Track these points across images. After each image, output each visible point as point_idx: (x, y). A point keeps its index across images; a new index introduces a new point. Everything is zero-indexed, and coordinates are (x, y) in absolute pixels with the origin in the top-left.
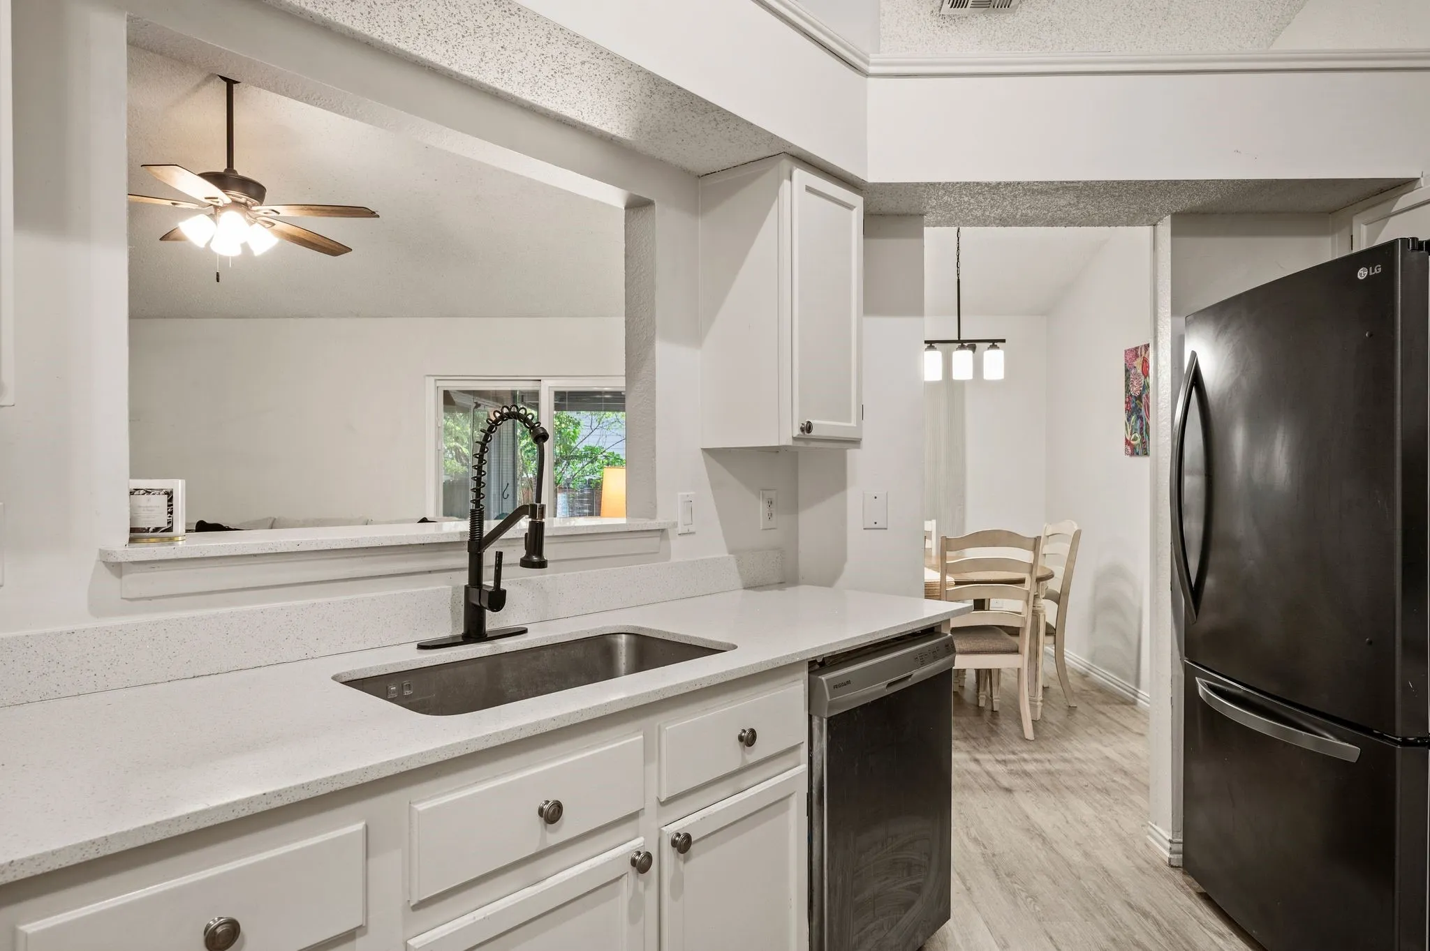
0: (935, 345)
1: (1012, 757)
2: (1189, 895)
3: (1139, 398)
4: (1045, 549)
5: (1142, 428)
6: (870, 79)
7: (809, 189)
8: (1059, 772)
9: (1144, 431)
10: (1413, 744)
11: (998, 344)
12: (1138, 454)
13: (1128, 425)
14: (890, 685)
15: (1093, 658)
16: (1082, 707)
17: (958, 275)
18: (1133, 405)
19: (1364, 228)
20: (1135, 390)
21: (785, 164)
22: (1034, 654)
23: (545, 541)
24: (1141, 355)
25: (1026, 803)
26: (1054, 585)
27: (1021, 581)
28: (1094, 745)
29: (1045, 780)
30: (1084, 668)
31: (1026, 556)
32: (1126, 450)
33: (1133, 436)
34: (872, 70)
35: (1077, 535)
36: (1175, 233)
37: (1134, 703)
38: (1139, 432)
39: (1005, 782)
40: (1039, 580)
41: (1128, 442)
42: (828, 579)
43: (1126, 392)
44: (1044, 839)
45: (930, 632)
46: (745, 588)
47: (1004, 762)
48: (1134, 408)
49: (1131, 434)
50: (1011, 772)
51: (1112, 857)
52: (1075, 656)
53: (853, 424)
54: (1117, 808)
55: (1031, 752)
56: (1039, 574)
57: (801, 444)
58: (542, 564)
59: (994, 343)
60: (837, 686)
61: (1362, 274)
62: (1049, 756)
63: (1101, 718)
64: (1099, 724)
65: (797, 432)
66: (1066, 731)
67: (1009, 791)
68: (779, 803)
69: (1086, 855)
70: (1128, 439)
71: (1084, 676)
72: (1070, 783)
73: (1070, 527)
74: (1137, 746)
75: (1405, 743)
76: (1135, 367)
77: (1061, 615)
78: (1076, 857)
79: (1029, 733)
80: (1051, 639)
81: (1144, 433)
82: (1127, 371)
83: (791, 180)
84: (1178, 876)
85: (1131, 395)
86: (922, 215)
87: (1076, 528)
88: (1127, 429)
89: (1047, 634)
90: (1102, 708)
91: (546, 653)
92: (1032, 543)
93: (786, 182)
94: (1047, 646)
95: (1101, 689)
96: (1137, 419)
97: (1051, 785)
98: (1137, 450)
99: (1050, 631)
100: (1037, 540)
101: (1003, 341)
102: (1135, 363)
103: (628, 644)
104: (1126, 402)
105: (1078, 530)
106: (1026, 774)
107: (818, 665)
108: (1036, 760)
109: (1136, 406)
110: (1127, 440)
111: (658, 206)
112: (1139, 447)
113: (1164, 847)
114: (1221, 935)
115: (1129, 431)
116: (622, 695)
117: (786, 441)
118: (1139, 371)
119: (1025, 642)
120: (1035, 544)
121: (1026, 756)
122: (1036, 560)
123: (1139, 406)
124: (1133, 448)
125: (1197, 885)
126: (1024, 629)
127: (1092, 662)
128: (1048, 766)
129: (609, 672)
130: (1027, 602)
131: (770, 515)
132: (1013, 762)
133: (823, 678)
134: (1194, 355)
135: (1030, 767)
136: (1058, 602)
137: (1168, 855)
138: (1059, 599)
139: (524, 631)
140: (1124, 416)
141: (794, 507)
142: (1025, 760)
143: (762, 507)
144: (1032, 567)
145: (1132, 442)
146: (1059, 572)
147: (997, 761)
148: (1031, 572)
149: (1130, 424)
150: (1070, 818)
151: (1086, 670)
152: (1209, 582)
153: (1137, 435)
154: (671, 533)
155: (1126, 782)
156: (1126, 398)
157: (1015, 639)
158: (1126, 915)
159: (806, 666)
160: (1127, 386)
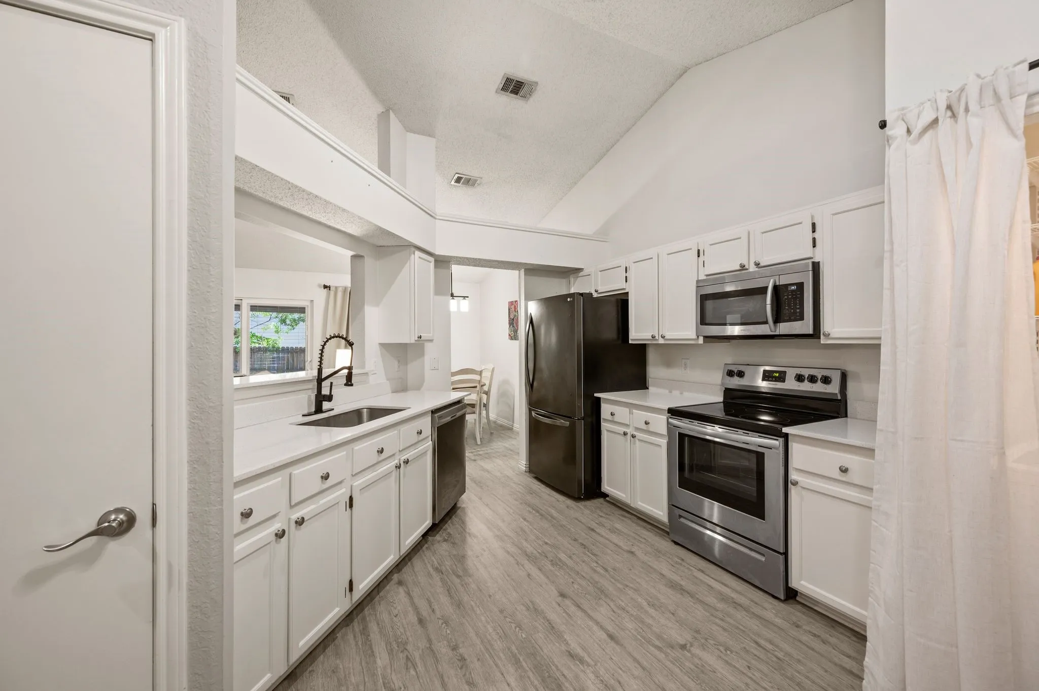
1: (474, 450)
2: (531, 478)
3: (513, 319)
4: (483, 375)
5: (514, 330)
6: (437, 220)
7: (420, 257)
8: (490, 453)
9: (516, 331)
10: (580, 419)
11: (466, 298)
12: (513, 339)
13: (510, 328)
14: (452, 417)
15: (498, 415)
16: (495, 432)
18: (511, 322)
19: (572, 279)
20: (512, 317)
21: (413, 249)
22: (480, 414)
23: (353, 376)
24: (515, 305)
25: (482, 463)
26: (486, 388)
27: (475, 387)
28: (500, 443)
29: (486, 456)
31: (477, 377)
32: (509, 338)
33: (512, 333)
34: (437, 217)
35: (493, 370)
36: (525, 274)
37: (512, 429)
38: (514, 332)
39: (473, 458)
40: (482, 386)
41: (509, 335)
42: (418, 388)
44: (488, 472)
45: (459, 402)
46: (393, 392)
47: (472, 452)
50: (475, 455)
51: (509, 473)
52: (492, 416)
53: (431, 335)
54: (509, 460)
55: (480, 448)
56: (482, 384)
57: (417, 342)
58: (352, 385)
59: (464, 298)
60: (440, 417)
61: (569, 300)
62: (486, 449)
63: (502, 435)
64: (502, 437)
65: (416, 339)
66: (490, 441)
67: (475, 460)
68: (424, 453)
69: (501, 473)
71: (495, 422)
72: (494, 455)
73: (490, 367)
74: (514, 442)
75: (578, 419)
77: (488, 399)
78: (498, 474)
79: (479, 443)
80: (485, 408)
82: (509, 309)
83: (414, 254)
84: (528, 474)
85: (510, 318)
86: (450, 262)
87: (493, 367)
88: (509, 330)
89: (484, 406)
90: (503, 432)
91: (342, 416)
92: (479, 373)
93: (413, 255)
94: (484, 412)
95: (501, 426)
96: (513, 327)
97: (488, 457)
99: (485, 405)
100: (481, 372)
101: (468, 297)
102: (511, 308)
103: (367, 412)
104: (509, 321)
106: (480, 455)
107: (434, 412)
108: (482, 450)
111: (366, 258)
112: (514, 336)
113: (523, 466)
114: (539, 485)
115: (511, 331)
116: (350, 435)
117: (413, 341)
118: (513, 310)
119: (477, 409)
120: (480, 373)
121: (478, 449)
122: (481, 378)
123: (513, 322)
124: (511, 337)
125: (533, 475)
126: (477, 404)
127: (498, 417)
128: (486, 452)
129: (360, 422)
130: (478, 394)
131: (399, 366)
132: (474, 452)
133: (436, 415)
134: (531, 314)
135: (481, 453)
136: (487, 394)
137: (525, 468)
138: (487, 393)
139: (333, 409)
140: (508, 326)
141: (406, 364)
142: (478, 451)
143: (396, 363)
144: (480, 381)
145: (512, 335)
146: (487, 383)
147: (469, 452)
148: (479, 383)
150: (495, 465)
151: (496, 419)
152: (535, 384)
154: (370, 374)
155: (511, 453)
157: (474, 409)
158: (514, 486)
159: (431, 412)
160: (509, 315)
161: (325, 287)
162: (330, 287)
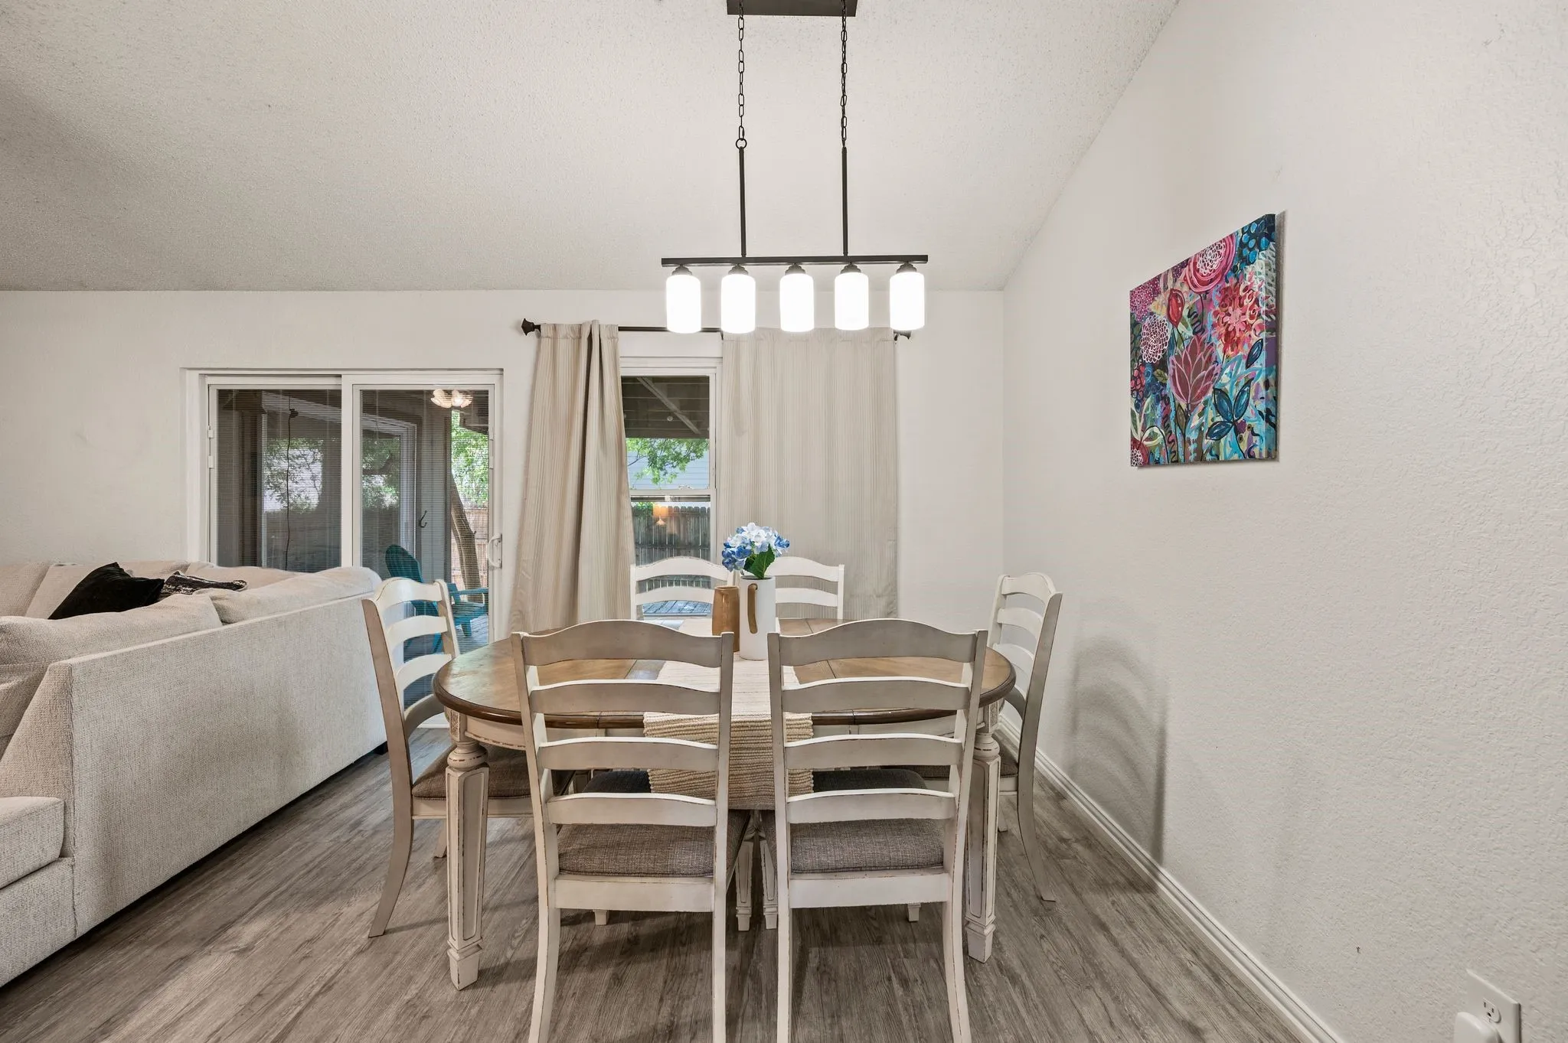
0: (804, 266)
3: (1162, 364)
5: (1166, 418)
9: (1172, 420)
11: (915, 264)
12: (1157, 463)
13: (1137, 415)
15: (1072, 770)
17: (844, 140)
18: (1147, 380)
20: (1152, 353)
24: (1166, 288)
30: (1060, 784)
32: (1133, 457)
33: (1148, 432)
35: (1055, 602)
37: (1153, 888)
38: (1159, 424)
41: (1136, 444)
43: (1133, 361)
48: (1150, 385)
49: (1144, 430)
59: (907, 262)
70: (1138, 438)
76: (1152, 314)
77: (1029, 730)
81: (1172, 425)
82: (1135, 324)
85: (1144, 364)
87: (1053, 592)
88: (1134, 423)
92: (967, 646)
96: (1158, 400)
98: (1157, 455)
100: (978, 639)
101: (924, 258)
102: (1152, 307)
104: (1133, 378)
105: (1056, 595)
109: (1154, 379)
110: (1134, 440)
112: (1160, 451)
115: (1139, 425)
118: (1162, 316)
123: (1160, 379)
124: (1148, 453)
127: (1072, 778)
138: (1028, 709)
140: (1128, 403)
145: (1145, 443)
149: (1141, 413)
151: (1063, 786)
153: (1156, 429)
156: (1132, 370)
160: (1135, 349)
161: (528, 327)
162: (538, 327)
